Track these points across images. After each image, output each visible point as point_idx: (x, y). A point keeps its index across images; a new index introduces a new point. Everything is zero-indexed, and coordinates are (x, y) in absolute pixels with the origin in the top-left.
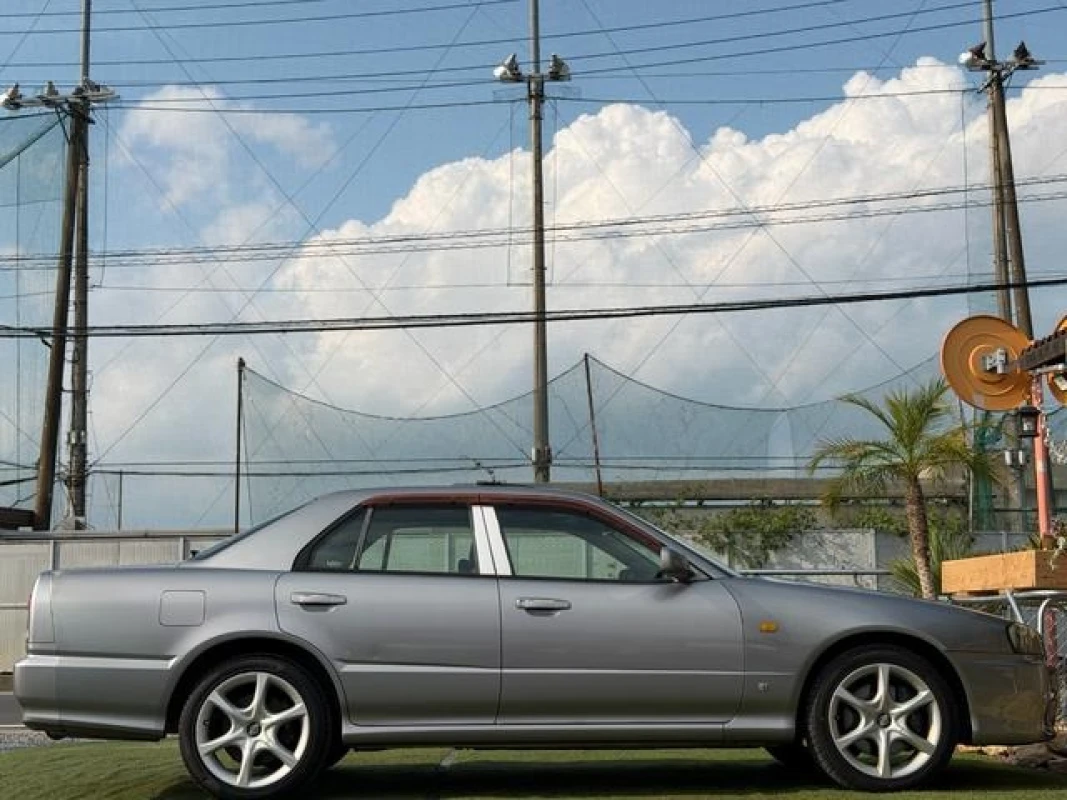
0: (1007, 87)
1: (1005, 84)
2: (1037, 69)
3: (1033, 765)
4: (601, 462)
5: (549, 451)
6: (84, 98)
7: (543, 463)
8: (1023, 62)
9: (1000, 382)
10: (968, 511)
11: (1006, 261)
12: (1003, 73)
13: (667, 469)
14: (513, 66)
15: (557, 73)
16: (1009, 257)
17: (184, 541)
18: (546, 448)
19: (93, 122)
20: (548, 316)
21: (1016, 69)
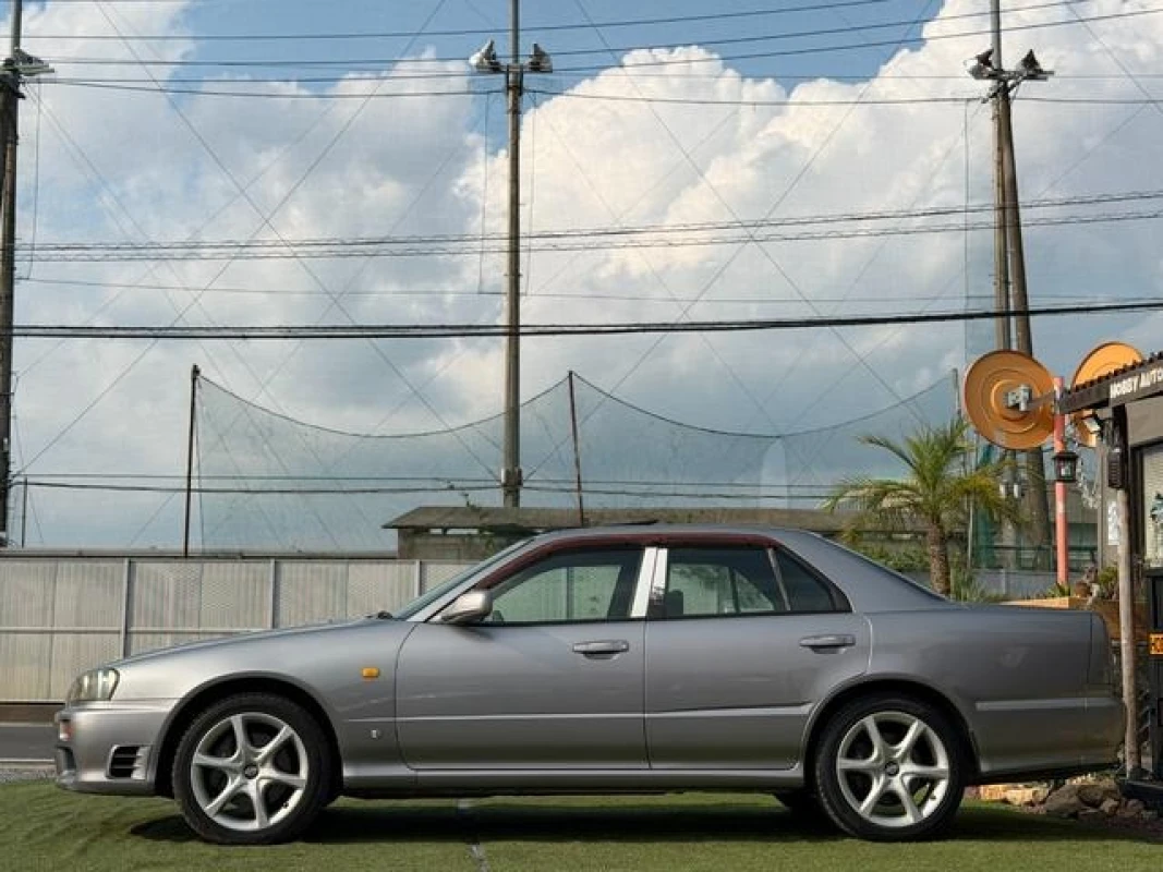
0: (1014, 98)
1: (1011, 94)
2: (1045, 79)
3: (1065, 815)
4: (583, 486)
5: (520, 472)
6: (15, 71)
7: (513, 485)
8: (1031, 72)
9: (1022, 419)
10: (966, 548)
11: (1007, 282)
12: (1010, 83)
13: (653, 495)
14: (490, 55)
15: (538, 63)
16: (1010, 279)
17: (130, 562)
18: (517, 470)
19: (23, 97)
20: (522, 330)
21: (1025, 78)
